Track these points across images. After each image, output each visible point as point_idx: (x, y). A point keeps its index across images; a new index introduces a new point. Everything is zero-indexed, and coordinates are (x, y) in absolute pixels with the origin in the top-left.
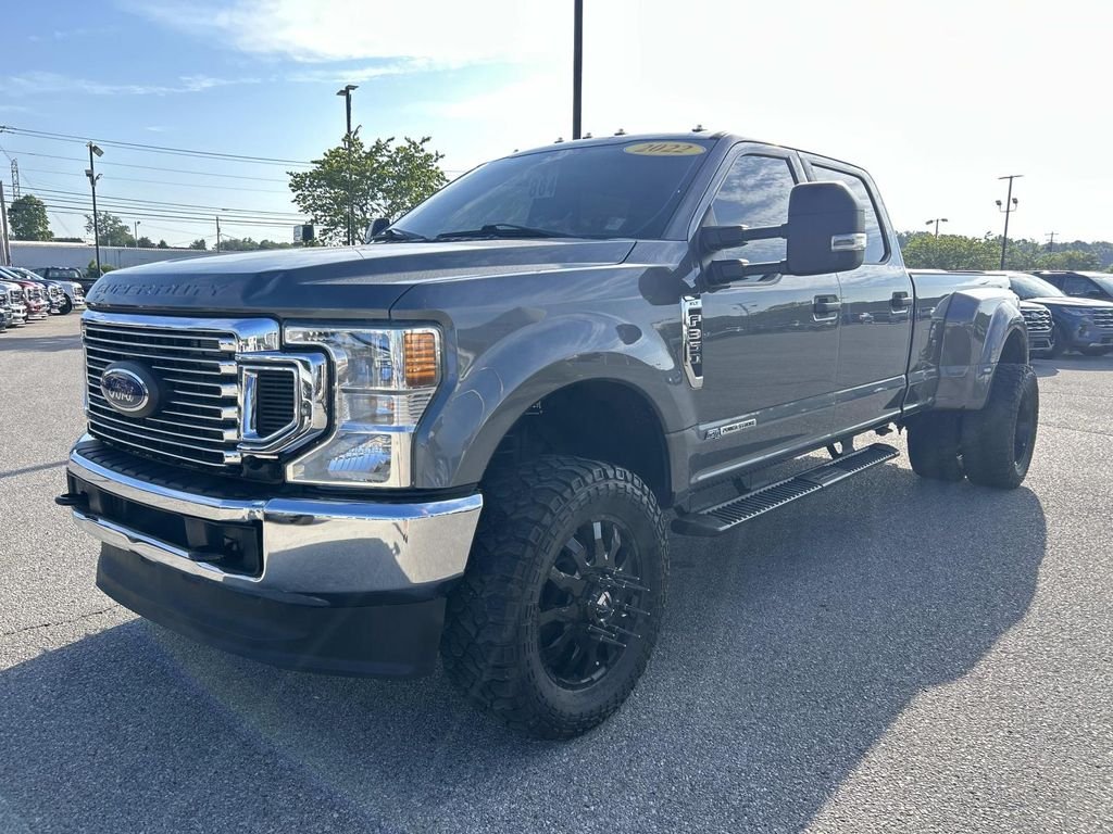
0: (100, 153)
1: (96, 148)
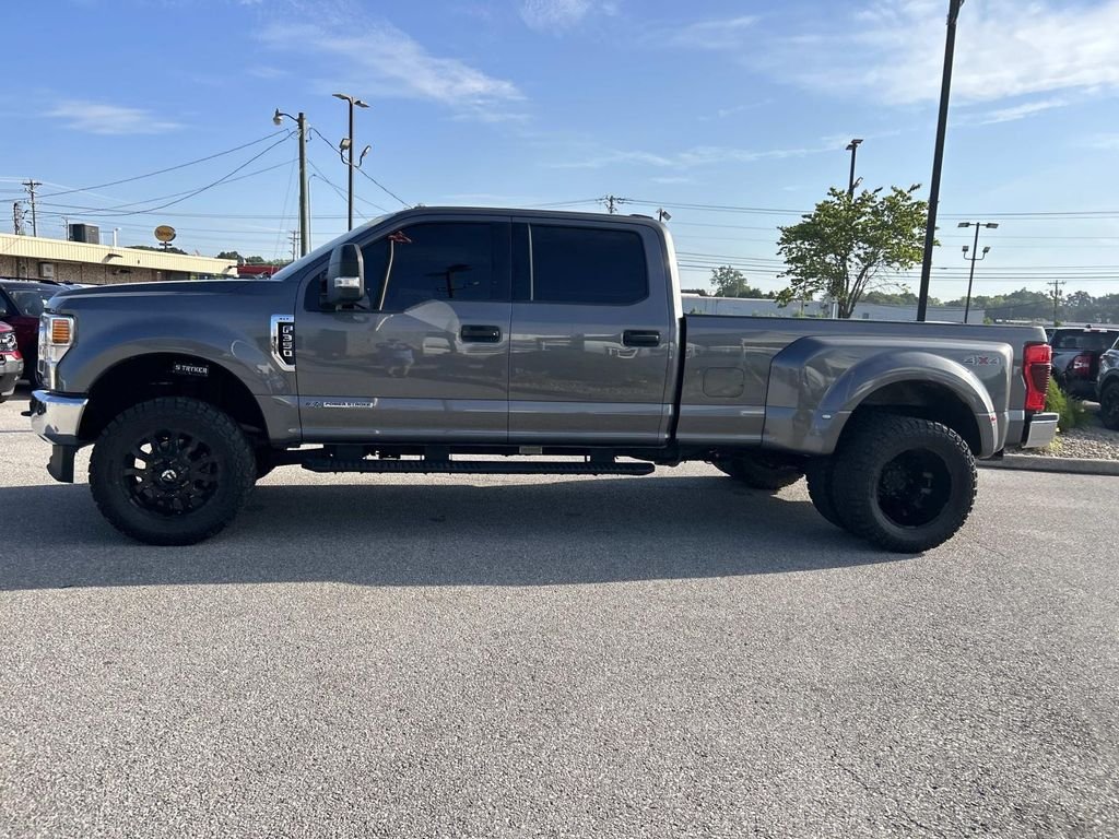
0: (668, 217)
1: (665, 213)
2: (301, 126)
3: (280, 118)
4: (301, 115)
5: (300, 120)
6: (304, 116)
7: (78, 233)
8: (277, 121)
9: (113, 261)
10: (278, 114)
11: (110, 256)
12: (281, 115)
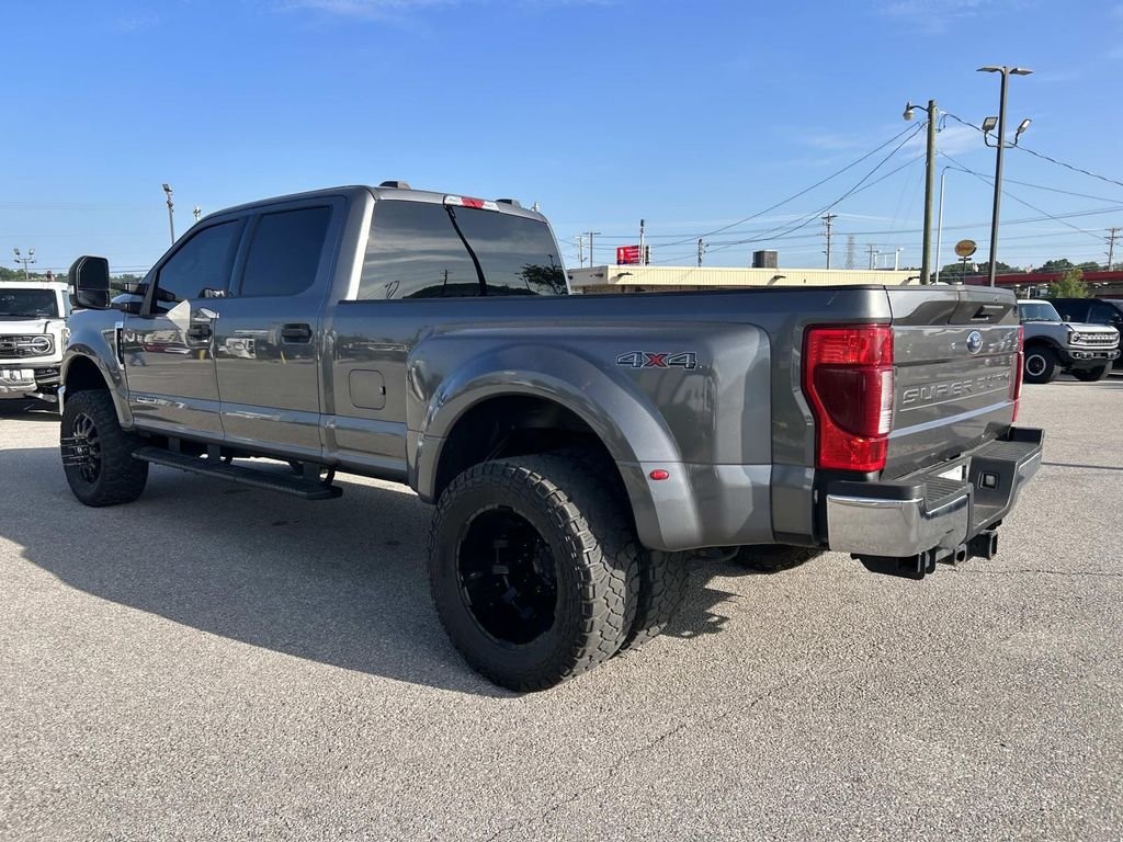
2: (930, 116)
3: (911, 111)
4: (931, 102)
5: (930, 110)
6: (934, 103)
7: (759, 260)
8: (907, 115)
9: (779, 283)
10: (909, 108)
11: (776, 278)
12: (912, 108)
